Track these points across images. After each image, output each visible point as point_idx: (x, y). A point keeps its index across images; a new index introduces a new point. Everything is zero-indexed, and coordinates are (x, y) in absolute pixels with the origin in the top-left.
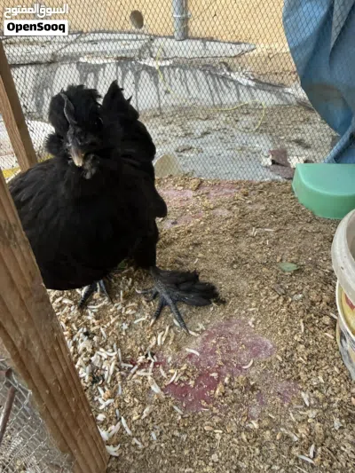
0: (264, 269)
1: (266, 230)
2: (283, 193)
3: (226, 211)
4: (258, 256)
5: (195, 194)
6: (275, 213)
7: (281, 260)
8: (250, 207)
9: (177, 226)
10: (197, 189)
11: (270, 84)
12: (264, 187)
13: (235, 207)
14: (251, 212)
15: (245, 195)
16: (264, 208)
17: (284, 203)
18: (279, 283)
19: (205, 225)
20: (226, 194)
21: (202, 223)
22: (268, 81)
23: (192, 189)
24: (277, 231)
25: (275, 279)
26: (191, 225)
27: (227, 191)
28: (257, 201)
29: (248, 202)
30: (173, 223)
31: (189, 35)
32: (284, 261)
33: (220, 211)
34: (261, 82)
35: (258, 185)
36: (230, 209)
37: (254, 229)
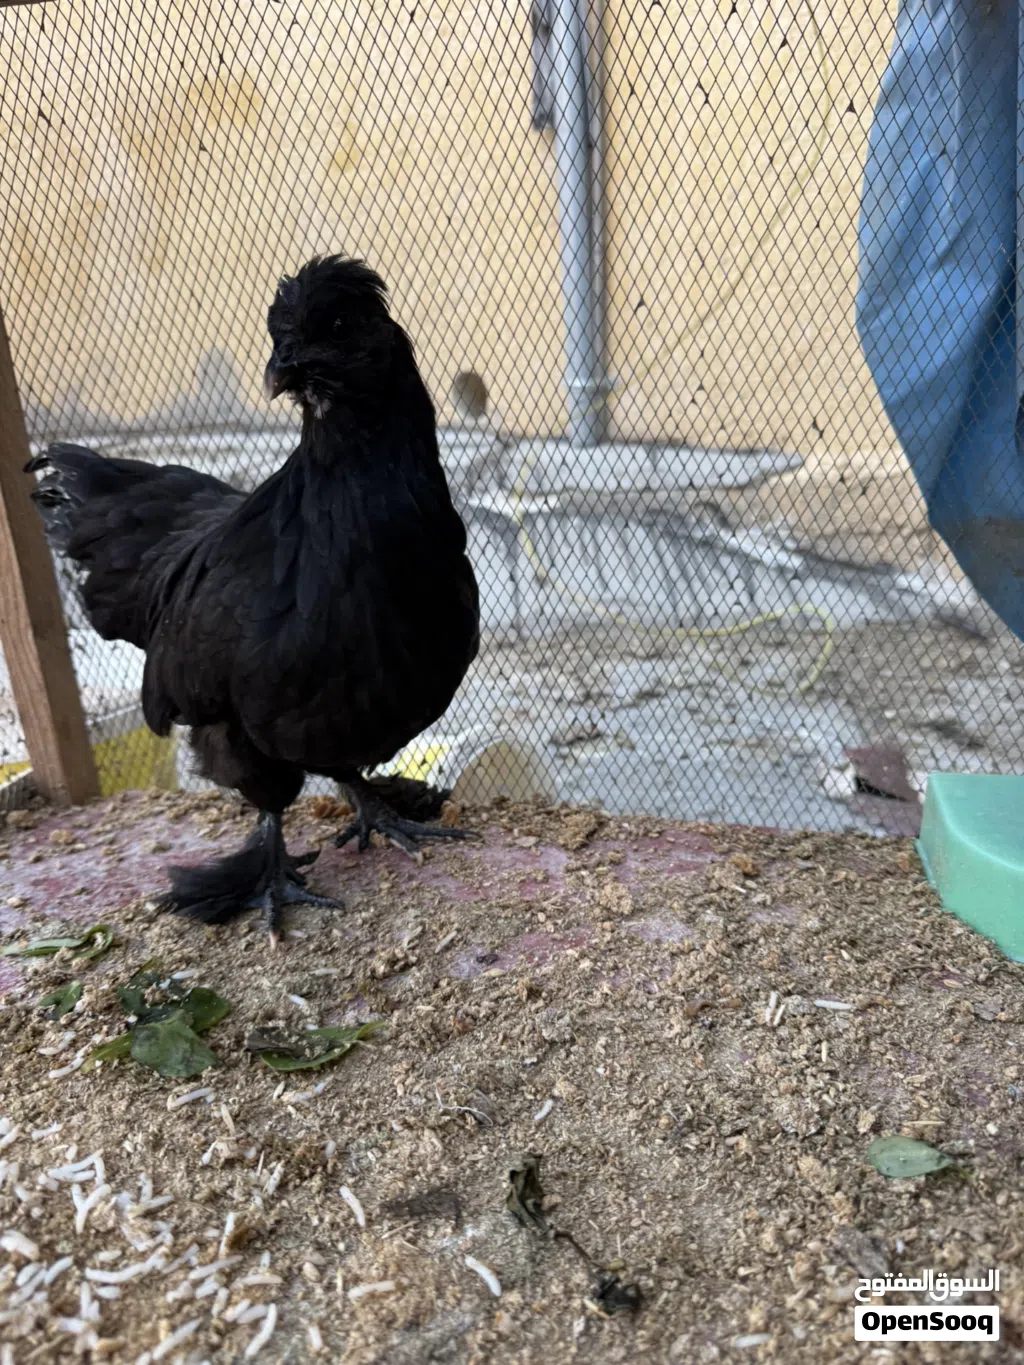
0: (807, 1163)
1: (819, 1003)
2: (888, 873)
3: (679, 926)
4: (783, 1106)
5: (574, 864)
6: (853, 943)
7: (876, 1128)
8: (764, 918)
9: (494, 972)
10: (584, 845)
11: (848, 565)
12: (818, 850)
13: (709, 916)
14: (768, 933)
15: (747, 876)
16: (814, 923)
17: (888, 909)
18: (863, 1227)
19: (595, 973)
20: (682, 867)
21: (586, 964)
22: (843, 556)
23: (565, 847)
24: (861, 1011)
25: (848, 1208)
26: (547, 969)
27: (687, 857)
28: (789, 898)
29: (759, 898)
30: (482, 960)
31: (613, 431)
32: (887, 1133)
33: (654, 924)
34: (820, 559)
35: (796, 841)
36: (691, 920)
37: (774, 996)
